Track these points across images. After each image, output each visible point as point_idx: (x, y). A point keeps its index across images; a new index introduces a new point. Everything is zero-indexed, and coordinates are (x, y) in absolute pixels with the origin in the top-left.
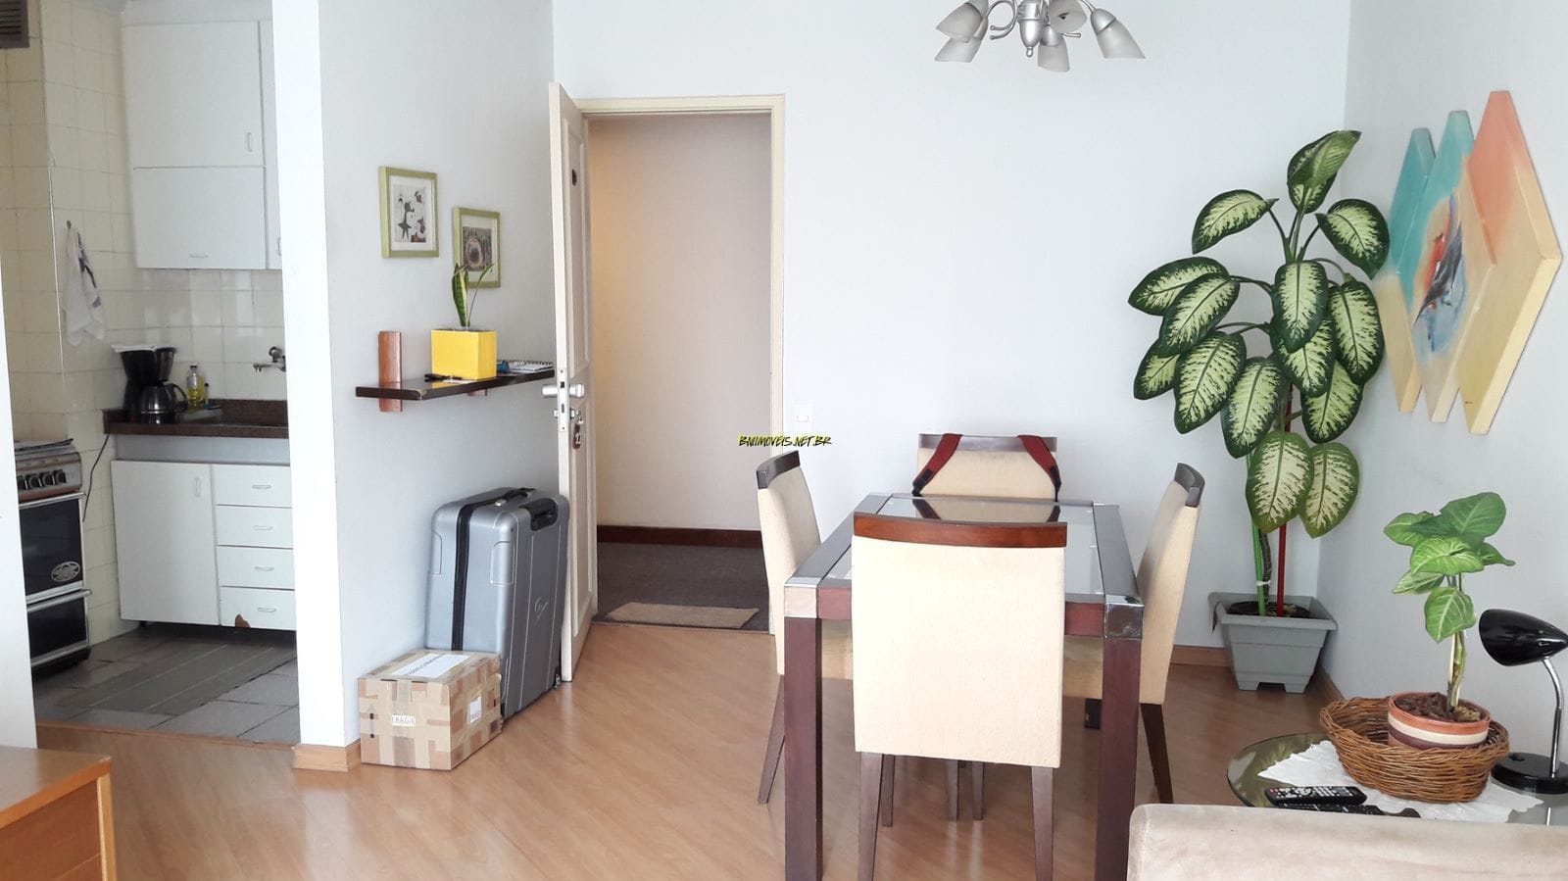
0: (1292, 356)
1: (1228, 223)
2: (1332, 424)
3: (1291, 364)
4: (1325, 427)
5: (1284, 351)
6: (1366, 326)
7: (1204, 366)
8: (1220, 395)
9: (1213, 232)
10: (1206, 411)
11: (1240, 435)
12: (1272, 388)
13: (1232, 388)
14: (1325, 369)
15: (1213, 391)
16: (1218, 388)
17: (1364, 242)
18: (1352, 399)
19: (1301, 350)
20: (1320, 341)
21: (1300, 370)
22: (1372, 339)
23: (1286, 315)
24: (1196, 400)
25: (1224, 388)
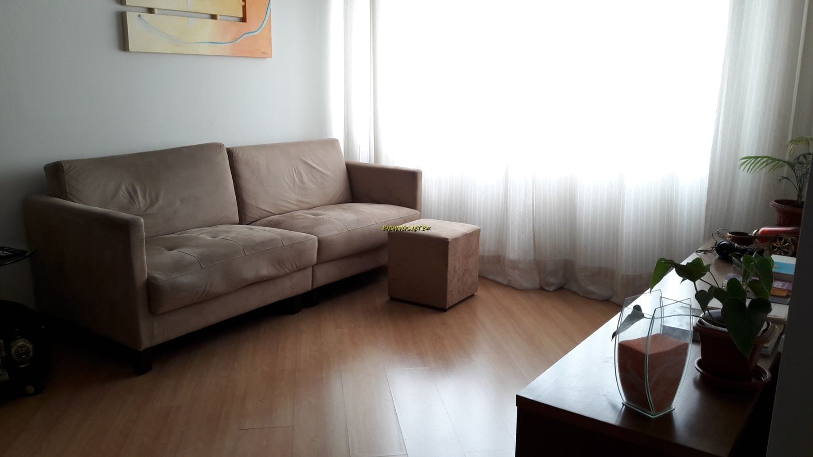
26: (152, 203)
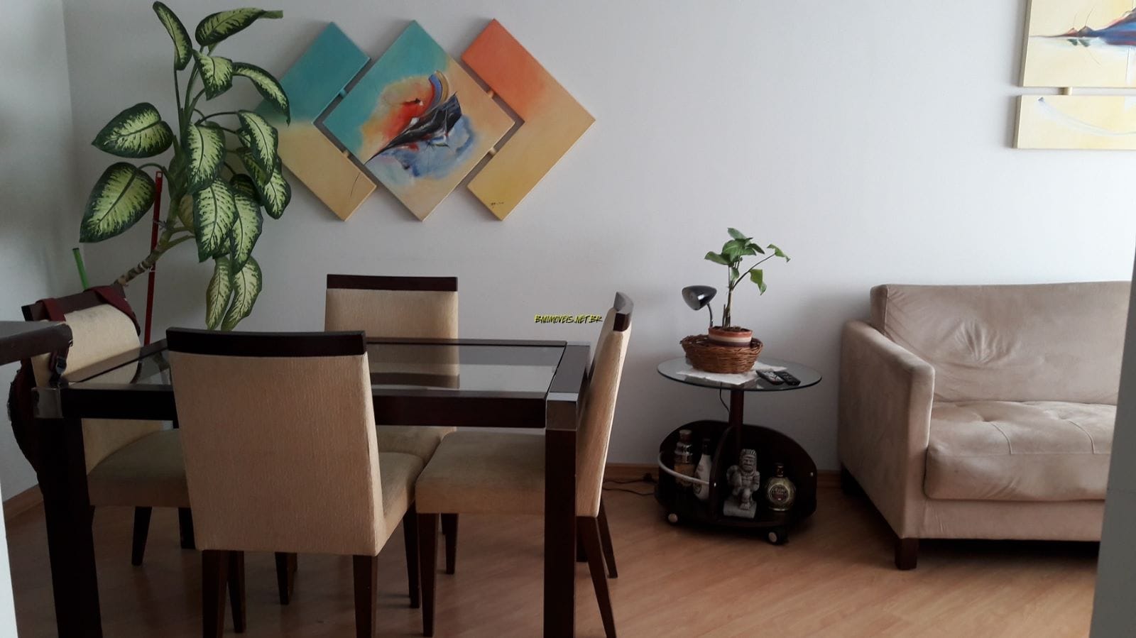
0: (266, 187)
3: (267, 194)
7: (213, 200)
8: (229, 223)
10: (221, 238)
14: (286, 197)
15: (225, 220)
19: (270, 183)
21: (272, 198)
23: (261, 154)
24: (215, 230)
26: (1000, 355)
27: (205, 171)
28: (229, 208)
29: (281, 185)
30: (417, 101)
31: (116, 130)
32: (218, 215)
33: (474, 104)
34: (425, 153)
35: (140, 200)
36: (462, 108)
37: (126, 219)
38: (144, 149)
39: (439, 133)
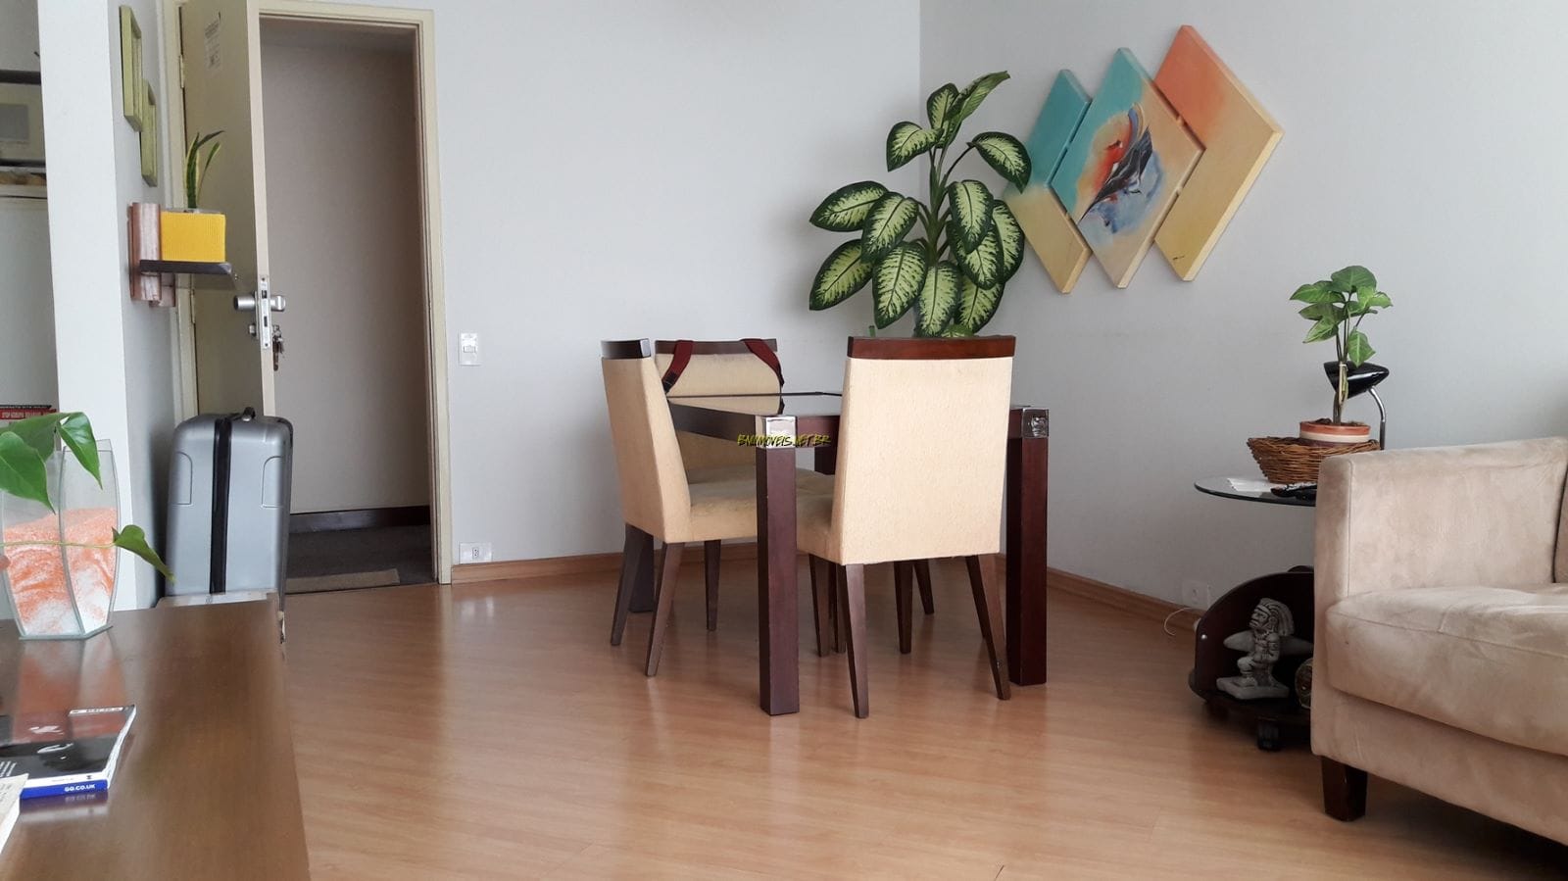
0: (969, 256)
1: (916, 146)
2: (977, 319)
3: (969, 263)
4: (971, 322)
5: (962, 252)
6: (1010, 234)
7: (897, 269)
8: (913, 292)
9: (904, 153)
10: (902, 307)
11: (928, 326)
12: (952, 285)
13: (922, 285)
14: (996, 265)
15: (908, 289)
16: (911, 286)
17: (1014, 163)
18: (995, 296)
19: (975, 251)
20: (988, 243)
21: (976, 268)
22: (1014, 244)
23: (963, 223)
24: (893, 298)
25: (916, 287)
27: (884, 240)
28: (914, 277)
29: (991, 253)
30: (1118, 143)
31: (830, 207)
32: (898, 283)
33: (1166, 135)
34: (1123, 202)
35: (861, 272)
36: (1153, 145)
37: (846, 290)
38: (853, 223)
39: (1134, 178)
